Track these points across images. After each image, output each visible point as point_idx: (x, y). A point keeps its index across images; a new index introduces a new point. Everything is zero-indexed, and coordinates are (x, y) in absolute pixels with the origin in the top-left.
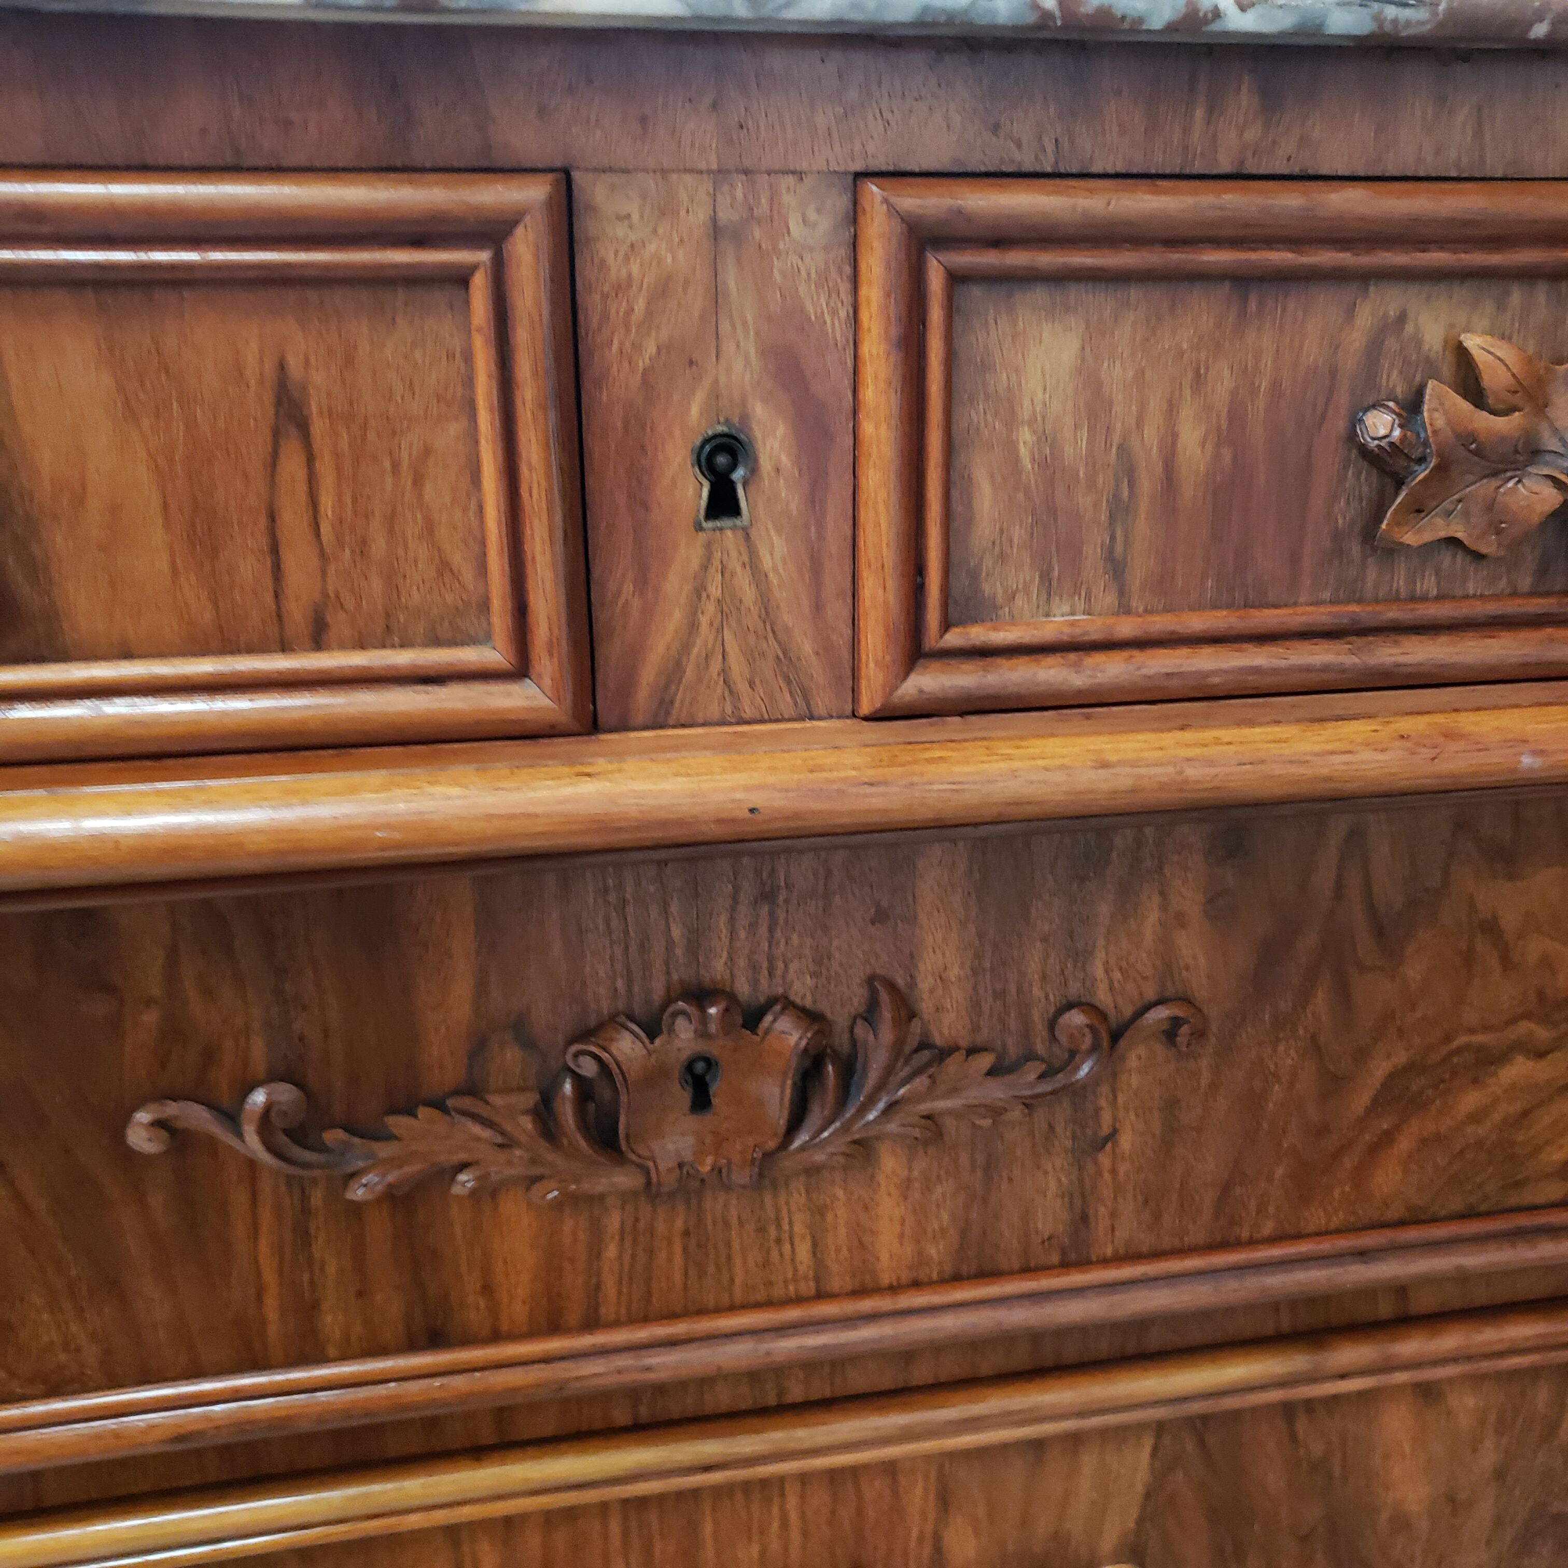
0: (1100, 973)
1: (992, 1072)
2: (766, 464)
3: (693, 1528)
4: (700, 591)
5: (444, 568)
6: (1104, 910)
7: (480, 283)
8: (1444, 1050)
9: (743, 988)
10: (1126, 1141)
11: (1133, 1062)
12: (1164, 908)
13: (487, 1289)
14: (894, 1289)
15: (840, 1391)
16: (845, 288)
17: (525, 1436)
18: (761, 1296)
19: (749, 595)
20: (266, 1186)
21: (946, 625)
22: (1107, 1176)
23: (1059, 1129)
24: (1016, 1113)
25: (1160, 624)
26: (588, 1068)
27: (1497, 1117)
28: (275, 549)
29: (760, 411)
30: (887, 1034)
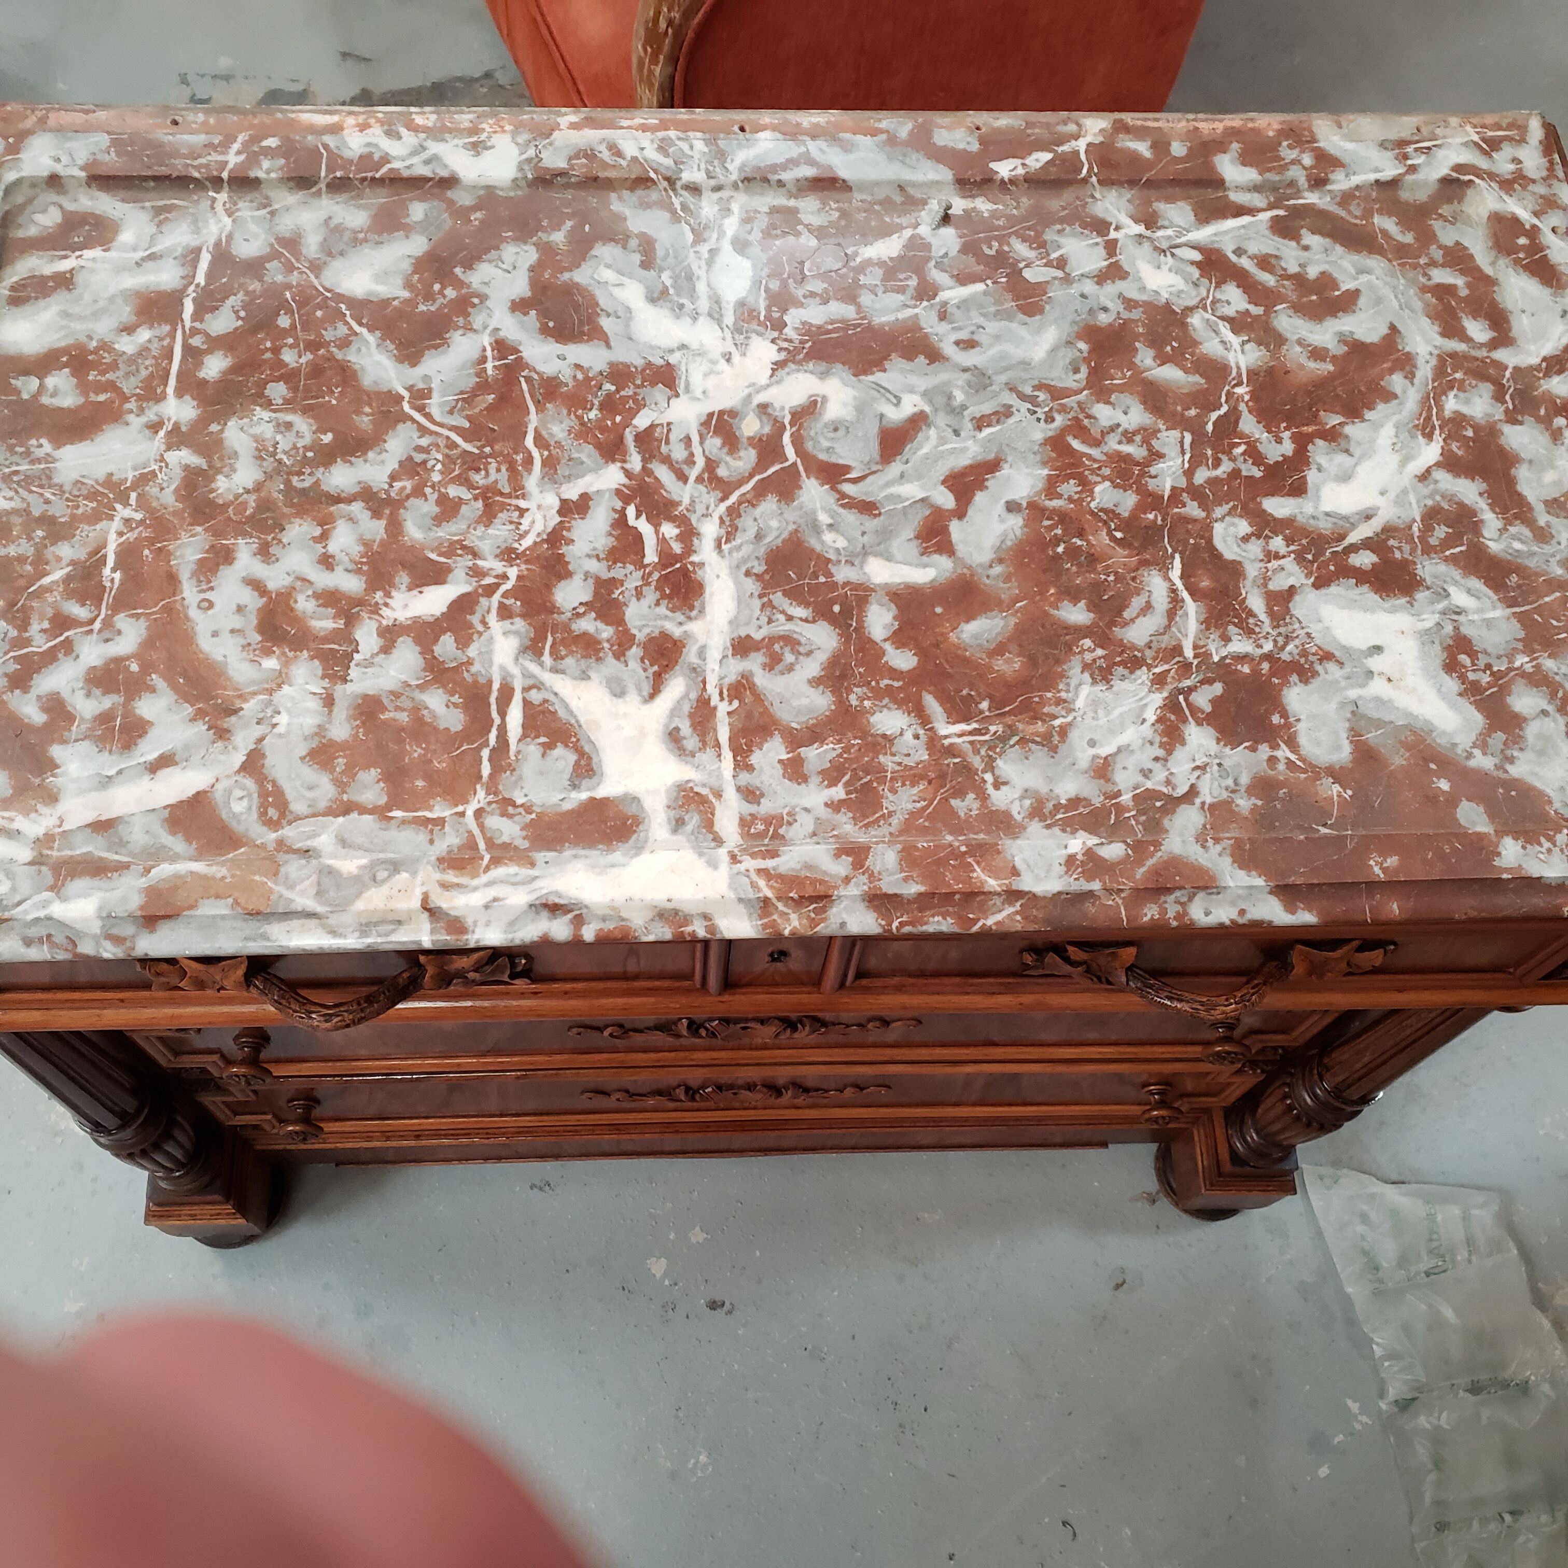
2: (794, 955)
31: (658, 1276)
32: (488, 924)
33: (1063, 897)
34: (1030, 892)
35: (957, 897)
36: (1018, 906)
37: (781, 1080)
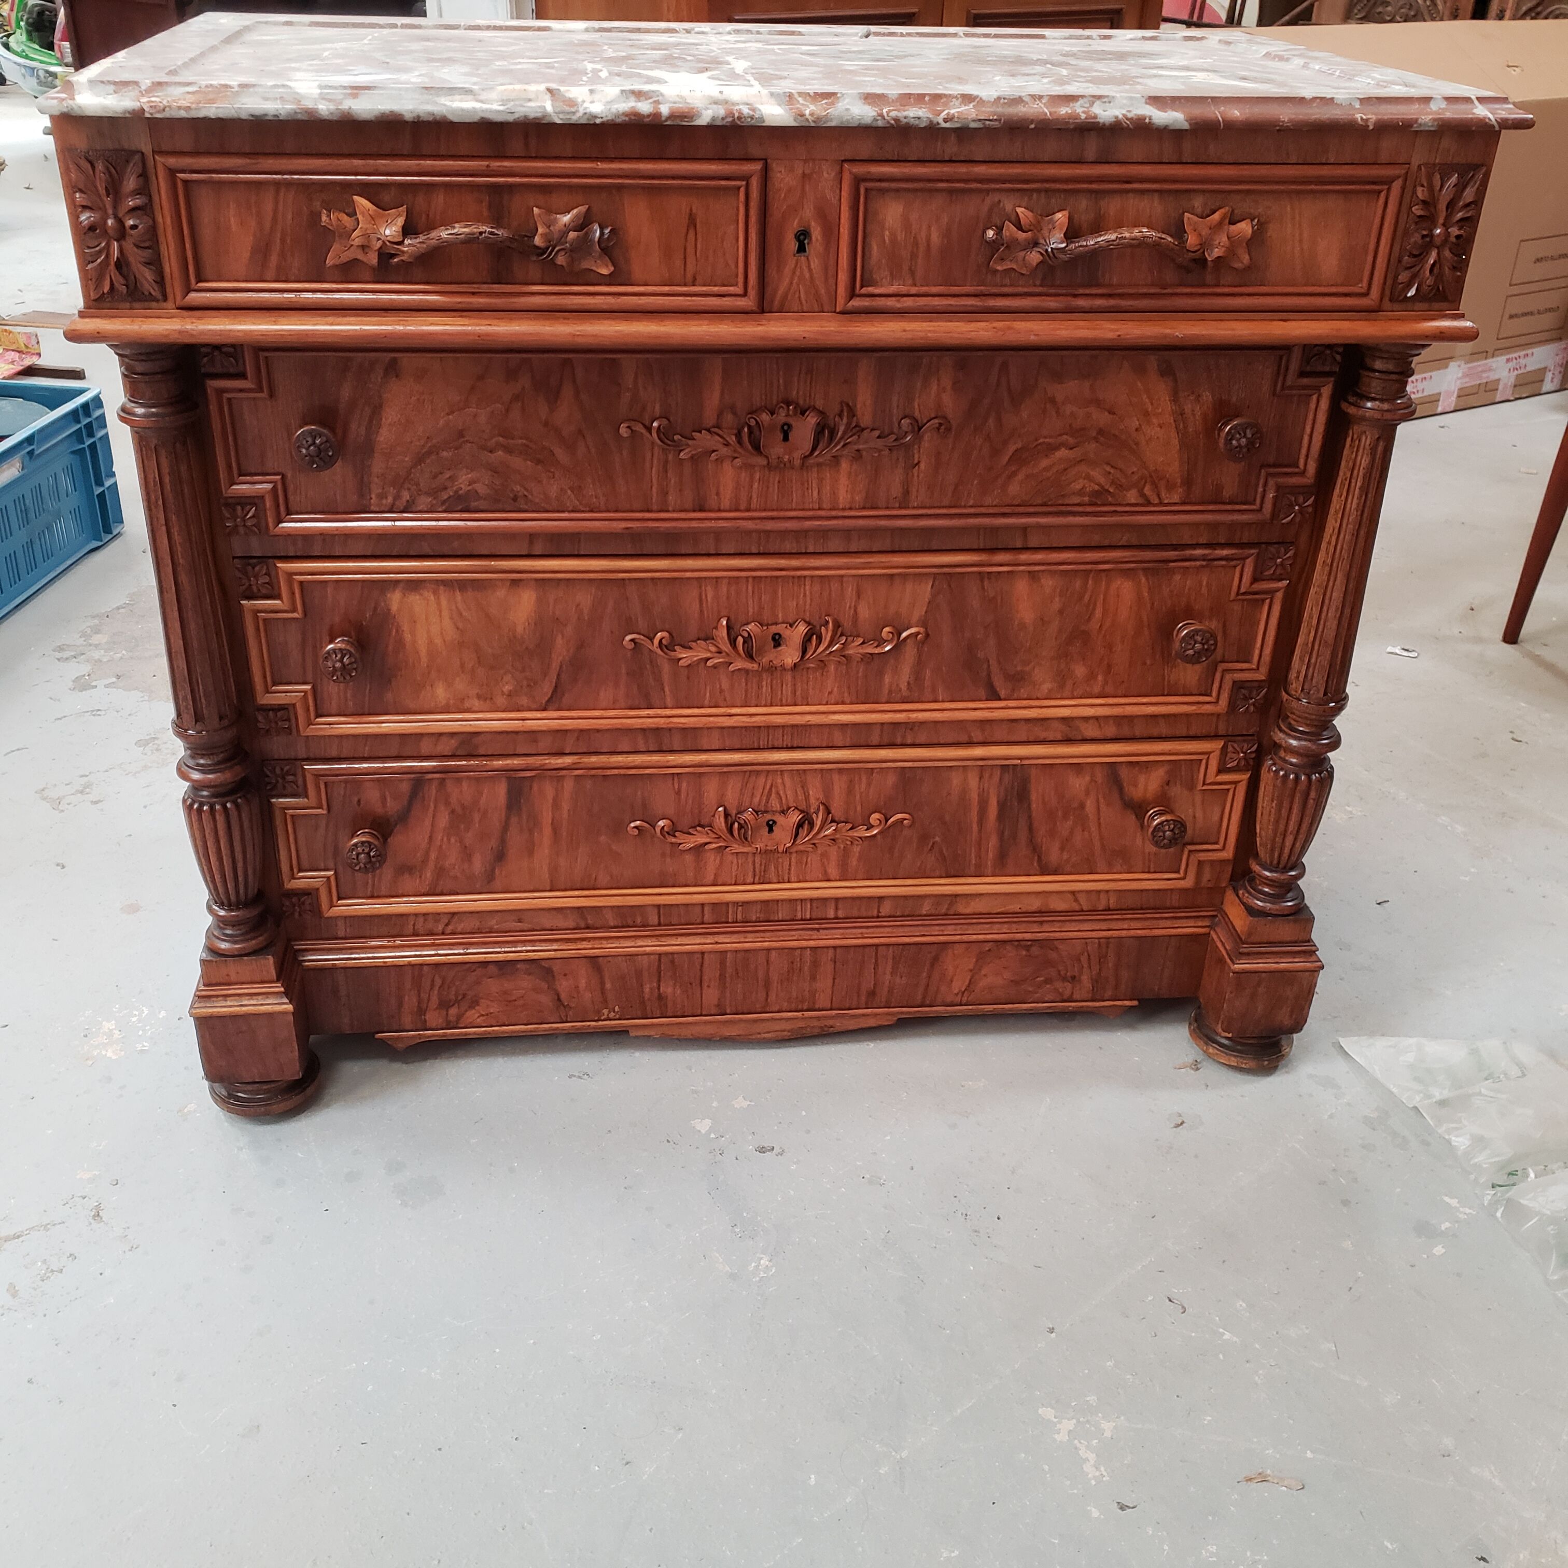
0: (916, 406)
1: (879, 437)
2: (814, 238)
3: (776, 592)
4: (794, 273)
5: (727, 265)
6: (919, 385)
7: (742, 190)
8: (1035, 444)
9: (801, 402)
10: (922, 466)
11: (926, 438)
12: (938, 385)
13: (718, 494)
14: (844, 509)
15: (825, 550)
16: (838, 191)
17: (724, 552)
18: (801, 507)
19: (807, 276)
20: (656, 450)
21: (862, 287)
22: (916, 478)
23: (900, 459)
24: (886, 452)
25: (924, 289)
26: (753, 422)
27: (1054, 470)
28: (685, 258)
29: (813, 224)
30: (845, 420)
31: (703, 1132)
32: (592, 102)
33: (1002, 101)
34: (977, 97)
35: (927, 98)
36: (971, 106)
37: (811, 792)
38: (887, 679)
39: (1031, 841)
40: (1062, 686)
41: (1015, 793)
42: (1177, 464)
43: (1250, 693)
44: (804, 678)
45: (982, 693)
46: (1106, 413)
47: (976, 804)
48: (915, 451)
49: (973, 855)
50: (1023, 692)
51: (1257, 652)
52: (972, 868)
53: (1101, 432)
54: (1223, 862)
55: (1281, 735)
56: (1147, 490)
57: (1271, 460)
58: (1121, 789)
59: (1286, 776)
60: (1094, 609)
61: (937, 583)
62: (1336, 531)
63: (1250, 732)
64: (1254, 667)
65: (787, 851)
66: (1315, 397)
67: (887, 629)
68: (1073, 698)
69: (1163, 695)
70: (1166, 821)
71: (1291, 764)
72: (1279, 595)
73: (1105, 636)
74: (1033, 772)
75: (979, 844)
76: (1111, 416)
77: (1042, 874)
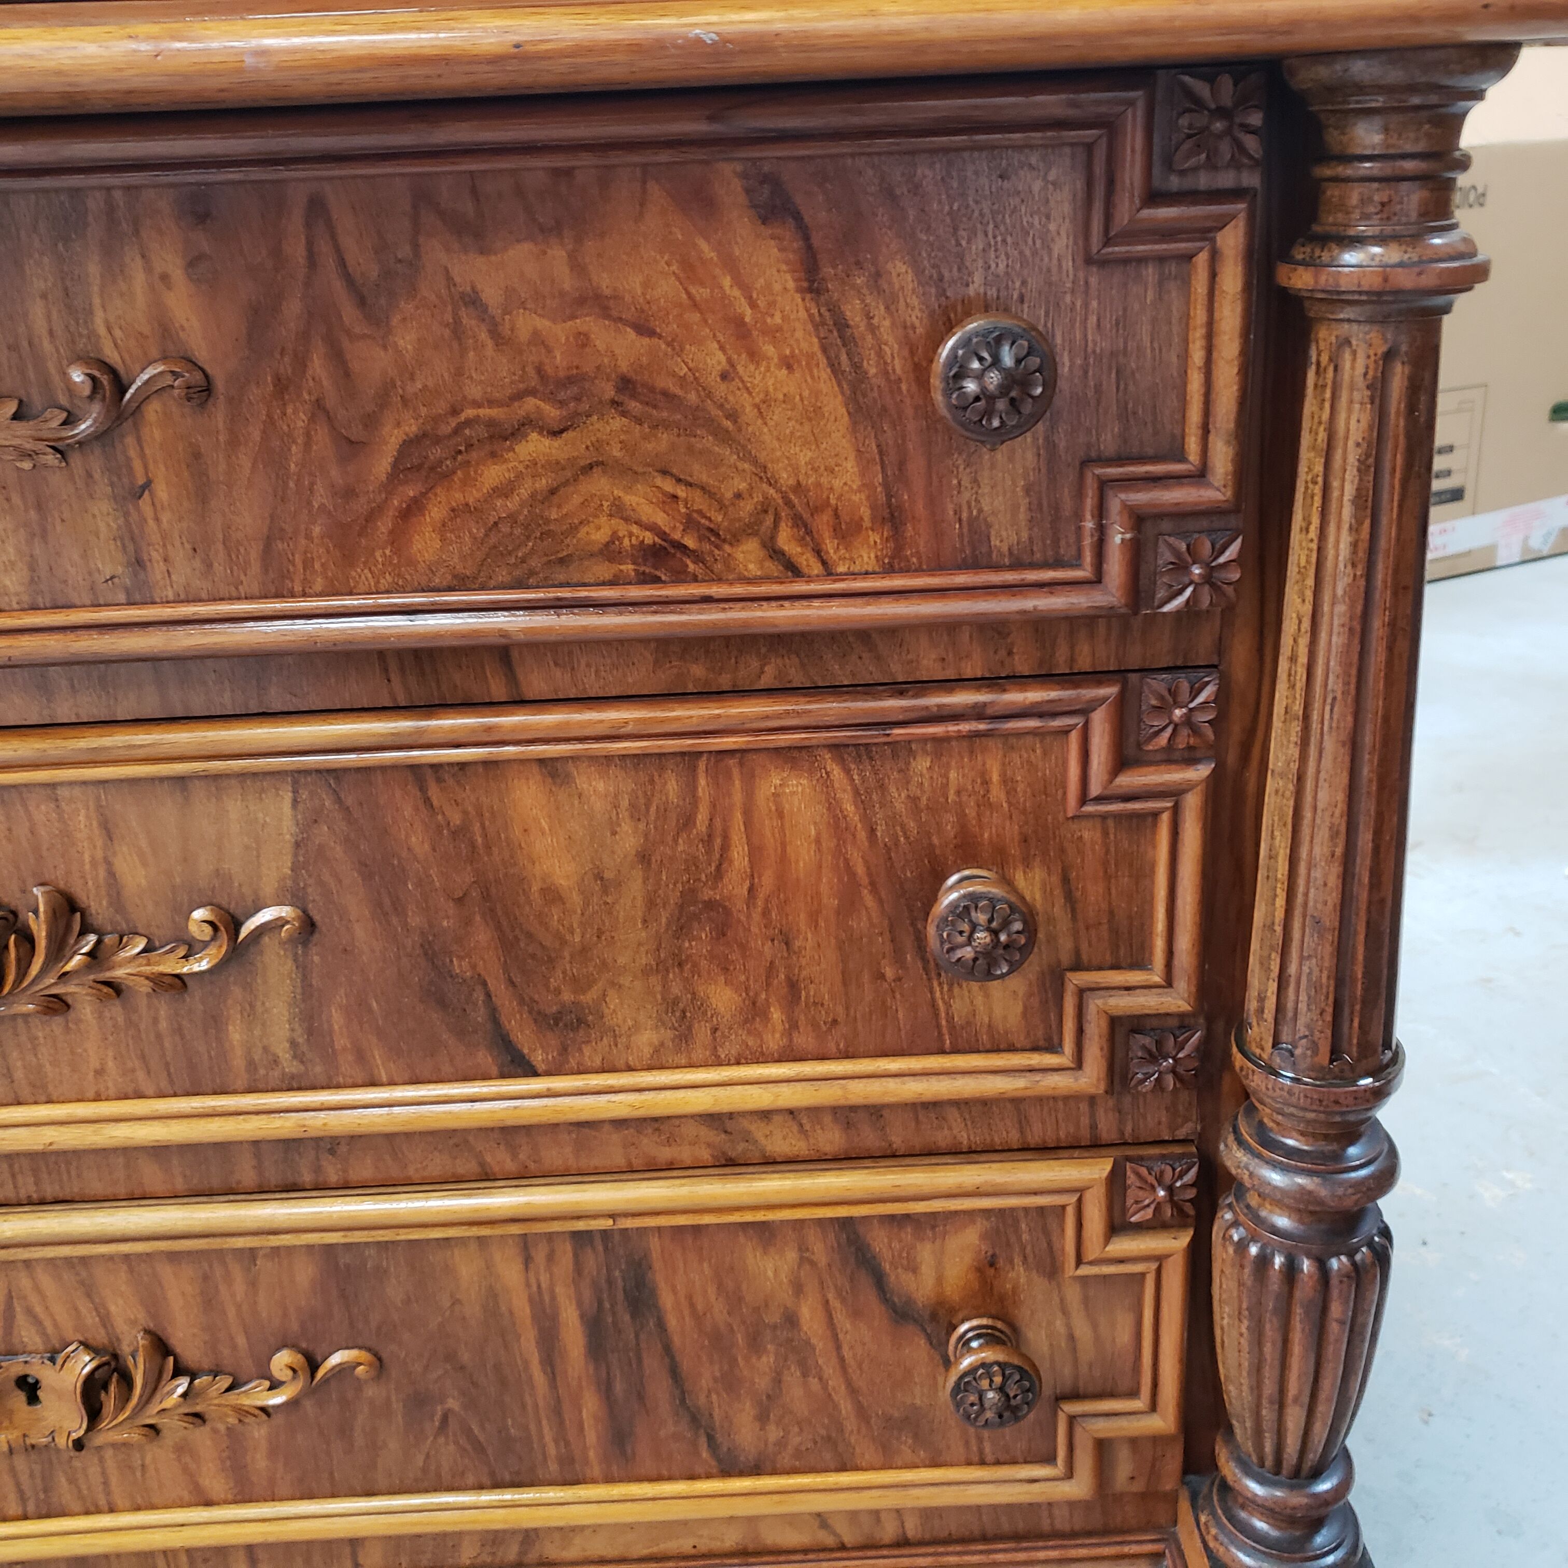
0: (102, 331)
1: (18, 417)
6: (94, 269)
8: (453, 422)
10: (162, 491)
12: (149, 269)
22: (151, 522)
23: (97, 475)
24: (49, 457)
27: (524, 492)
37: (113, 1308)
38: (236, 1034)
39: (683, 1401)
40: (684, 1037)
41: (620, 1296)
42: (850, 465)
43: (1159, 1044)
44: (24, 1038)
45: (485, 1058)
46: (631, 334)
47: (528, 1321)
48: (132, 453)
49: (548, 1437)
50: (591, 1054)
51: (1159, 944)
52: (553, 1467)
53: (626, 384)
54: (1156, 1440)
55: (1240, 1155)
56: (786, 540)
57: (1108, 443)
58: (879, 1281)
59: (1263, 1261)
60: (725, 847)
61: (304, 795)
62: (1306, 625)
63: (1181, 1134)
64: (1157, 979)
65: (79, 1445)
66: (1202, 259)
67: (199, 914)
68: (719, 1063)
69: (942, 1052)
70: (983, 1365)
71: (1275, 1231)
72: (1192, 803)
73: (766, 913)
74: (654, 1244)
75: (557, 1411)
76: (646, 341)
77: (727, 1472)
